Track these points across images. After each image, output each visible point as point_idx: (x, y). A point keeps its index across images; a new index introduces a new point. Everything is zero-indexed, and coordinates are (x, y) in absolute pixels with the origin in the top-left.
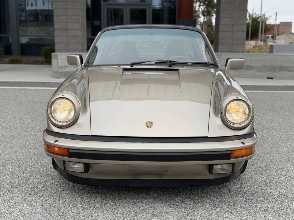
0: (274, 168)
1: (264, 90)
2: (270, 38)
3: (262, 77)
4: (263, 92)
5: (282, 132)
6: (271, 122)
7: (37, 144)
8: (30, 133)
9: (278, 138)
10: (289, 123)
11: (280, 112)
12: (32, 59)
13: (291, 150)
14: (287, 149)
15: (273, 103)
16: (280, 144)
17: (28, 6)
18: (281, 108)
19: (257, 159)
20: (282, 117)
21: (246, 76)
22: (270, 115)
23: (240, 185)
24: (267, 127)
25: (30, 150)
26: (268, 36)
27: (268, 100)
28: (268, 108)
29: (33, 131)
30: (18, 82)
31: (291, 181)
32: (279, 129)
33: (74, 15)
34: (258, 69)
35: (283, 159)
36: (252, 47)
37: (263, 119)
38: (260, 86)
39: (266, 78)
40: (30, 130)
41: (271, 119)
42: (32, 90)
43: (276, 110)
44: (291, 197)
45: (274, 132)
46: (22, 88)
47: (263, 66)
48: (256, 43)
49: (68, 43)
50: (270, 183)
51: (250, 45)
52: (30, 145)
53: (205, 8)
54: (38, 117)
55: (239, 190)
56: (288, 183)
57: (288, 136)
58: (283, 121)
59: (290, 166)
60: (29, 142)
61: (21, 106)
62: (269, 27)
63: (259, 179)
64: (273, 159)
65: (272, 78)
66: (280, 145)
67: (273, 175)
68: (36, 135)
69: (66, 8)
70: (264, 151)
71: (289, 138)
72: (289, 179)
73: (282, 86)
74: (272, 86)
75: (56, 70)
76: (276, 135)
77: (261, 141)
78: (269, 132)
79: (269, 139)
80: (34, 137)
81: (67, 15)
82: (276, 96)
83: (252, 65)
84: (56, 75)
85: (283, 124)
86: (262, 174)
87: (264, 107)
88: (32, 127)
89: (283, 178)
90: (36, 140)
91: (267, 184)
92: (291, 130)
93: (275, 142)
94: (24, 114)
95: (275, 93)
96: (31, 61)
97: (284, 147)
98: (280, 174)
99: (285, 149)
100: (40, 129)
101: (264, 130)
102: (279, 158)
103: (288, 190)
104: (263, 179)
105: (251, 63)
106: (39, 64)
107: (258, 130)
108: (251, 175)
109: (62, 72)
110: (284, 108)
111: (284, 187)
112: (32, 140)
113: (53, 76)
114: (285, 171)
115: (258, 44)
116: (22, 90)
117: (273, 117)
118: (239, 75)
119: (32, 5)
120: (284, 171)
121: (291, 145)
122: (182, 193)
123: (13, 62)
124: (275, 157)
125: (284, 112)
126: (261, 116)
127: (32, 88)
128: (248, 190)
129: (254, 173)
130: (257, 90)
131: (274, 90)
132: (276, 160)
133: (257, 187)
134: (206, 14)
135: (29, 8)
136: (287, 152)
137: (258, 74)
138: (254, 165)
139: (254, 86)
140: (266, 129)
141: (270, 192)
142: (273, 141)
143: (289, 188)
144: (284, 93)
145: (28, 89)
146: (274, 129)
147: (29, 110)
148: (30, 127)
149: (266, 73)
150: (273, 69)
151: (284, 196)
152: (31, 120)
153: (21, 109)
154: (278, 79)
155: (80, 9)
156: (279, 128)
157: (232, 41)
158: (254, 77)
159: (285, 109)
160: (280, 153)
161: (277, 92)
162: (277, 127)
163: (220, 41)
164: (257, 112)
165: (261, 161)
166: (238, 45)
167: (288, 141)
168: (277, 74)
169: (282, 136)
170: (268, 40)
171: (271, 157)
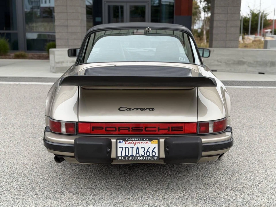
0: (245, 170)
1: (253, 86)
2: (269, 33)
3: (253, 72)
4: (252, 88)
5: (261, 131)
6: (252, 120)
7: (11, 142)
8: (9, 130)
9: (256, 137)
10: (270, 121)
11: (263, 108)
12: (37, 54)
13: (266, 150)
14: (263, 150)
15: (259, 100)
16: (256, 143)
17: (42, 3)
18: (266, 104)
19: (229, 160)
20: (265, 115)
21: (237, 71)
22: (252, 113)
23: (204, 190)
24: (247, 126)
25: (2, 149)
26: (267, 31)
27: (255, 96)
28: (252, 104)
29: (13, 128)
30: (15, 77)
31: (259, 186)
32: (259, 128)
33: (73, 13)
34: (250, 64)
35: (256, 161)
36: (251, 41)
37: (244, 117)
38: (249, 82)
39: (258, 73)
40: (10, 127)
41: (253, 116)
42: (26, 85)
43: (260, 106)
44: (255, 205)
45: (253, 131)
46: (18, 83)
47: (255, 62)
48: (255, 38)
49: (68, 39)
50: (237, 188)
51: (250, 39)
52: (4, 143)
53: (206, 4)
54: (22, 113)
55: (203, 196)
56: (255, 189)
57: (266, 135)
58: (265, 118)
59: (261, 169)
60: (4, 141)
61: (10, 101)
62: (269, 22)
63: (226, 184)
64: (246, 160)
65: (263, 73)
66: (256, 145)
67: (241, 179)
68: (14, 133)
69: (67, 6)
70: (239, 151)
71: (267, 137)
72: (257, 184)
73: (272, 82)
74: (262, 82)
75: (53, 65)
76: (255, 134)
77: (238, 140)
78: (248, 131)
79: (247, 138)
80: (12, 135)
81: (67, 13)
82: (263, 92)
83: (244, 60)
84: (54, 71)
85: (264, 122)
86: (230, 178)
87: (249, 104)
88: (13, 124)
89: (251, 182)
90: (12, 138)
91: (233, 189)
92: (271, 129)
93: (252, 141)
94: (10, 110)
95: (263, 88)
96: (36, 56)
97: (260, 147)
98: (249, 177)
99: (260, 149)
100: (20, 126)
101: (243, 129)
102: (252, 159)
103: (254, 197)
104: (230, 184)
105: (243, 58)
106: (42, 59)
107: (237, 128)
108: (219, 178)
109: (59, 68)
110: (269, 104)
111: (250, 193)
112: (8, 138)
113: (51, 72)
114: (255, 174)
115: (257, 39)
116: (17, 85)
117: (256, 115)
118: (231, 70)
119: (46, 2)
120: (253, 175)
121: (267, 145)
122: (142, 199)
123: (18, 57)
124: (247, 159)
125: (268, 109)
126: (244, 113)
127: (27, 83)
128: (211, 196)
129: (222, 176)
130: (245, 85)
131: (263, 86)
132: (249, 162)
133: (222, 192)
134: (206, 10)
135: (43, 5)
136: (261, 152)
137: (250, 69)
138: (224, 167)
139: (243, 81)
140: (245, 127)
141: (234, 199)
142: (250, 141)
143: (255, 194)
144: (272, 89)
145: (22, 84)
146: (254, 127)
147: (16, 106)
148: (11, 124)
149: (258, 68)
150: (264, 64)
151: (248, 203)
152: (15, 117)
153: (9, 105)
154: (268, 74)
155: (79, 6)
156: (259, 126)
157: (226, 37)
158: (246, 72)
159: (270, 106)
160: (254, 154)
161: (265, 87)
162: (257, 125)
163: (214, 36)
164: (241, 109)
165: (232, 163)
166: (232, 40)
167: (265, 141)
168: (268, 69)
169: (260, 135)
170: (267, 35)
171: (244, 158)
